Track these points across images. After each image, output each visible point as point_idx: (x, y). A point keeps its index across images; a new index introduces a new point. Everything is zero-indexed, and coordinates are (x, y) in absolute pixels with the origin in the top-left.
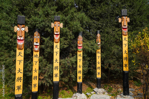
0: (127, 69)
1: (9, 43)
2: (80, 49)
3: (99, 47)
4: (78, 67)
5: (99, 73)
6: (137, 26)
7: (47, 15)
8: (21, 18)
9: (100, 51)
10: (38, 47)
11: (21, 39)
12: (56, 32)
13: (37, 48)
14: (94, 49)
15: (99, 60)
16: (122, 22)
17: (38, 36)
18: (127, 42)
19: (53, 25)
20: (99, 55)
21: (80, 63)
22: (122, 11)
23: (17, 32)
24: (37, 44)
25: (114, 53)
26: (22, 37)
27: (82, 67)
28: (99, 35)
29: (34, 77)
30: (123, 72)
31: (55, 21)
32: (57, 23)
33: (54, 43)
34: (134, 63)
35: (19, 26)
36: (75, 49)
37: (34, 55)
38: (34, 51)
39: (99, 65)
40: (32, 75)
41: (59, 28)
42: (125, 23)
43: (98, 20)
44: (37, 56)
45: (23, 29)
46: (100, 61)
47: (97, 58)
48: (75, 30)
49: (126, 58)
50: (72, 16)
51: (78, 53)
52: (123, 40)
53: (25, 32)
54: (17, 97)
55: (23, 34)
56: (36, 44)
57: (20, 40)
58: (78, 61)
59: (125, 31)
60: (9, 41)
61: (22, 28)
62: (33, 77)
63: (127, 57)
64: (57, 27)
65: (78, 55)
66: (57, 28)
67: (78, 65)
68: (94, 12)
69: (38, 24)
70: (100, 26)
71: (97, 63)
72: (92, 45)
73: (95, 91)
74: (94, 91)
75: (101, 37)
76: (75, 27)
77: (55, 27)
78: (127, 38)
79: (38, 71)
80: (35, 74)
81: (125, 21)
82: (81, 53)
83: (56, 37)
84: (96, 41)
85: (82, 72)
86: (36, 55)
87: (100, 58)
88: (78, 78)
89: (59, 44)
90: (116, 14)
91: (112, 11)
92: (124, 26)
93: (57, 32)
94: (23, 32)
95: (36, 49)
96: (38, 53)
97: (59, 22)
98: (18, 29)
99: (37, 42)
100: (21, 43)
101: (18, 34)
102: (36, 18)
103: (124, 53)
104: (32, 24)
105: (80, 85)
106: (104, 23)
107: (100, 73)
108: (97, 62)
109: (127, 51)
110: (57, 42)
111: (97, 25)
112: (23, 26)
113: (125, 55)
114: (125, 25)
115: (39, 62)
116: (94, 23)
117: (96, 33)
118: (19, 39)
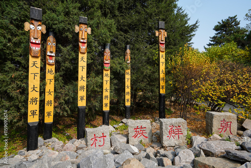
0: (163, 91)
1: (5, 49)
2: (107, 67)
3: (129, 66)
4: (104, 91)
5: (128, 100)
6: (170, 45)
7: (67, 14)
8: (36, 11)
9: (129, 71)
10: (54, 58)
11: (37, 42)
12: (82, 39)
13: (52, 59)
14: (123, 69)
15: (128, 83)
16: (160, 36)
17: (53, 42)
18: (164, 60)
19: (77, 29)
20: (128, 77)
21: (107, 86)
22: (160, 23)
23: (31, 31)
24: (52, 55)
25: (146, 75)
26: (37, 39)
27: (109, 91)
28: (128, 51)
29: (48, 102)
30: (160, 94)
31: (81, 23)
32: (83, 26)
33: (80, 54)
34: (171, 84)
35: (33, 22)
36: (99, 67)
37: (47, 70)
38: (48, 64)
39: (128, 90)
40: (44, 99)
41: (86, 33)
42: (163, 38)
43: (126, 32)
44: (52, 71)
45: (40, 28)
46: (129, 85)
47: (126, 80)
48: (103, 40)
49: (163, 79)
50: (98, 22)
51: (105, 72)
52: (160, 57)
53: (42, 32)
54: (32, 126)
55: (40, 35)
56: (50, 54)
57: (35, 44)
58: (105, 83)
59: (162, 47)
60: (5, 45)
61: (39, 25)
62: (46, 102)
63: (164, 77)
64: (84, 31)
65: (104, 75)
66: (84, 33)
67: (104, 88)
68: (122, 21)
69: (56, 24)
70: (129, 40)
71: (126, 88)
72: (120, 64)
73: (124, 122)
74: (122, 122)
75: (131, 54)
76: (104, 36)
77: (81, 32)
78: (164, 55)
79: (53, 94)
80: (49, 97)
81: (162, 35)
82: (109, 72)
83: (83, 46)
84: (125, 58)
85: (109, 97)
86: (50, 70)
87: (129, 81)
88: (104, 105)
89: (85, 56)
90: (149, 26)
91: (145, 22)
92: (162, 41)
93: (84, 39)
94: (40, 32)
95: (51, 61)
96: (53, 68)
97: (86, 26)
98: (32, 26)
99: (52, 50)
100: (37, 48)
101: (32, 34)
102: (54, 15)
103: (161, 72)
104: (47, 23)
105: (107, 114)
106: (134, 37)
107: (130, 100)
108: (126, 85)
109: (164, 70)
110: (84, 53)
111: (124, 37)
112: (39, 23)
113: (162, 75)
114: (162, 39)
115: (55, 81)
116: (121, 35)
117: (126, 49)
118: (34, 41)
